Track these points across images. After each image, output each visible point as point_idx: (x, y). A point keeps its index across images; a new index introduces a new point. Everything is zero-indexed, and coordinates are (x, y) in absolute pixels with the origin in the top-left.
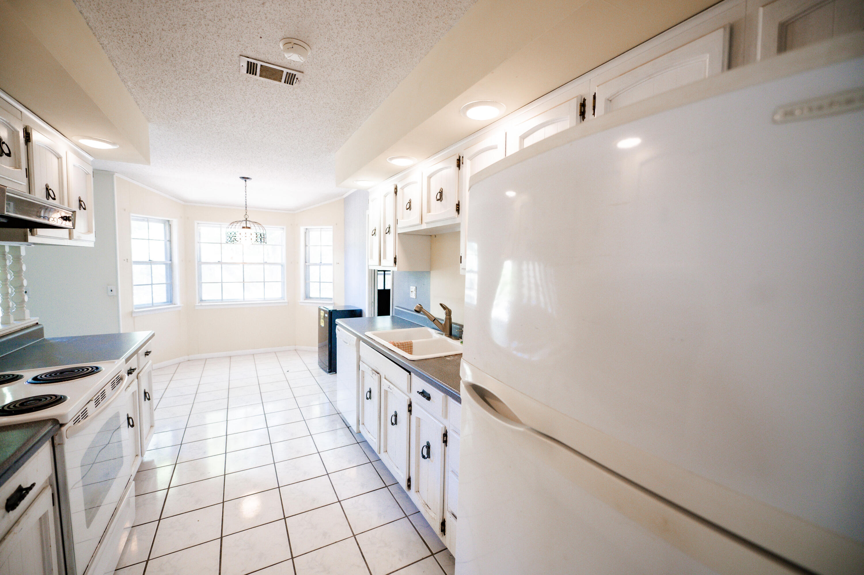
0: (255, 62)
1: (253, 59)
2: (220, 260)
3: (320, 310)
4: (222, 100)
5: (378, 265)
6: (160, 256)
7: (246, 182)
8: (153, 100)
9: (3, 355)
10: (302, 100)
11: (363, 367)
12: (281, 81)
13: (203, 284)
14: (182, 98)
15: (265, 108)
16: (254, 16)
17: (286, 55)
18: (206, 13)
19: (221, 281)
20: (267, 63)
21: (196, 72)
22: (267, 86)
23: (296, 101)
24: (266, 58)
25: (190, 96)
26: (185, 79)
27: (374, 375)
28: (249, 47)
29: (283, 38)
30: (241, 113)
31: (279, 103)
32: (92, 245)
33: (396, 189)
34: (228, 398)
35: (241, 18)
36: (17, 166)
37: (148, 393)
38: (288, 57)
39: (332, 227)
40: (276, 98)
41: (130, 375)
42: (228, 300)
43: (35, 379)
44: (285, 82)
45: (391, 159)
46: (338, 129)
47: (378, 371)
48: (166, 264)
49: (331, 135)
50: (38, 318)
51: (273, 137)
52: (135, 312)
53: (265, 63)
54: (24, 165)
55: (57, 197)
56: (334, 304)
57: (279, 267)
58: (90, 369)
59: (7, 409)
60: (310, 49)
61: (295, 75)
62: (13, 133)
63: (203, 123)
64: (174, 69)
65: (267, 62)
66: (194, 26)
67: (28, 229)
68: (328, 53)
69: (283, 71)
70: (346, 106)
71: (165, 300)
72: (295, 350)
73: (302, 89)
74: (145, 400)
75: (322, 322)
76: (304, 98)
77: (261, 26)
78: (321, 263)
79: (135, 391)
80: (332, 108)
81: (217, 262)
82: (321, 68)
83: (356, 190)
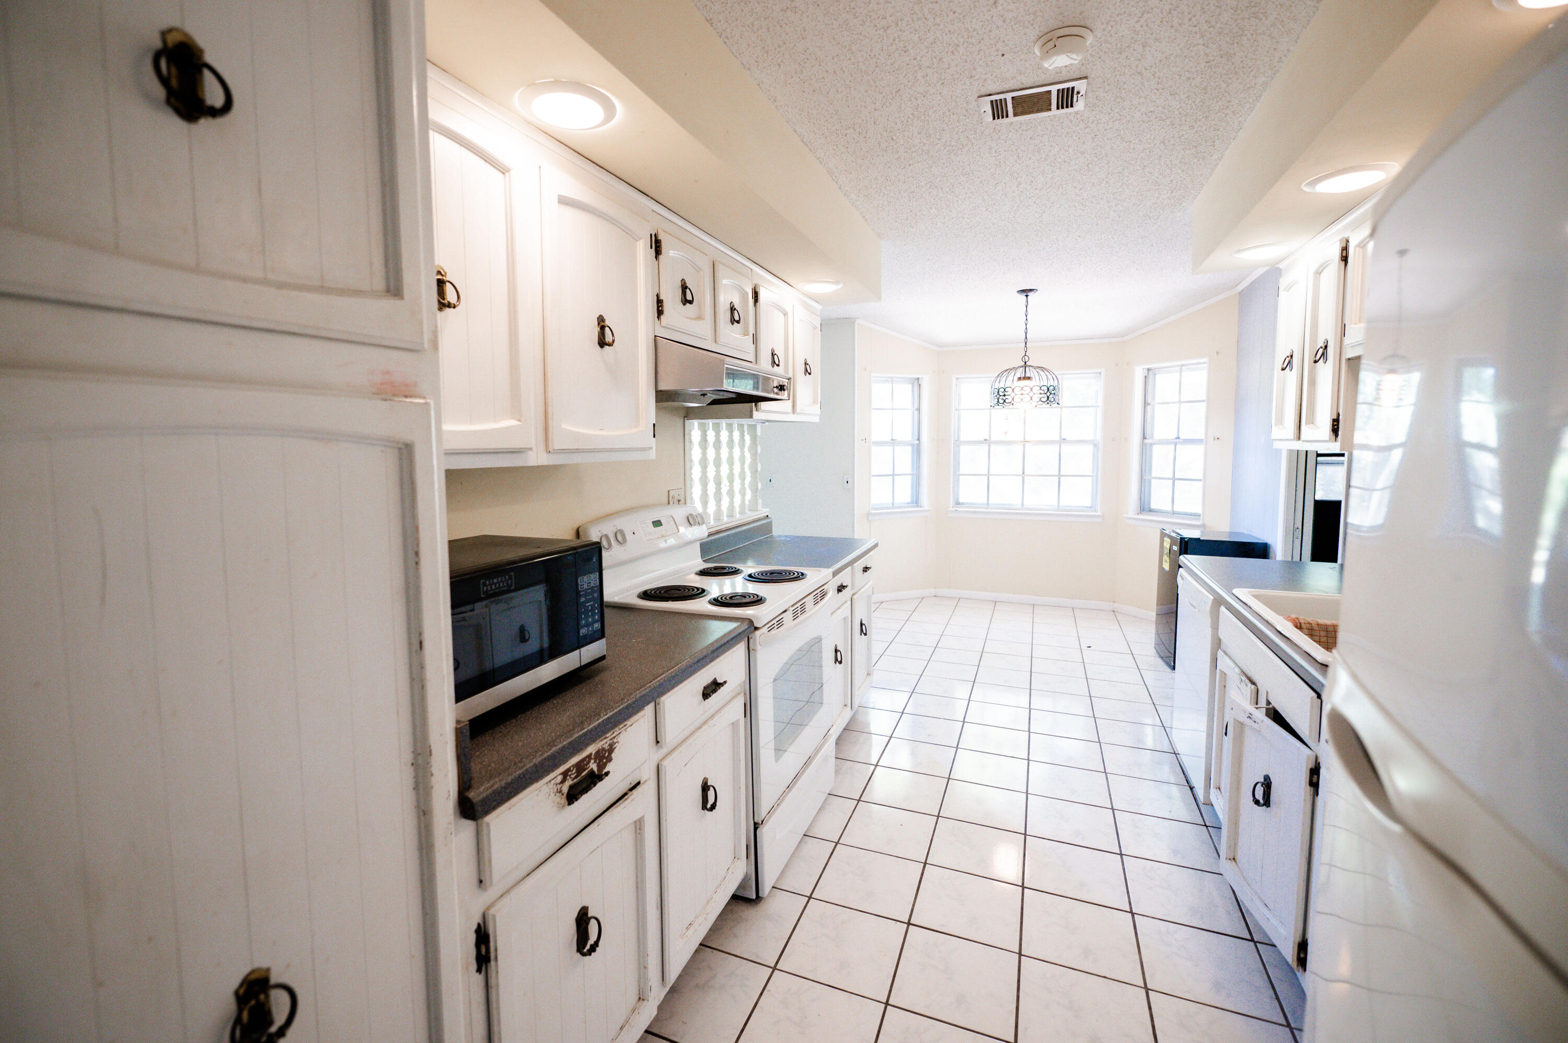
0: (1002, 96)
1: (998, 93)
2: (988, 438)
3: (1163, 535)
4: (966, 176)
5: (1293, 438)
6: (905, 433)
7: (1028, 297)
8: (881, 208)
9: (736, 548)
10: (1097, 126)
11: (1224, 663)
12: (1050, 110)
13: (961, 477)
14: (914, 192)
15: (1034, 164)
16: (985, 29)
17: (1046, 65)
18: (921, 61)
19: (987, 473)
20: (1021, 89)
21: (925, 149)
22: (1029, 127)
23: (1087, 130)
24: (1019, 83)
25: (923, 186)
26: (913, 165)
27: (1243, 684)
28: (989, 78)
29: (1038, 38)
30: (998, 185)
31: (1056, 146)
32: (816, 419)
33: (1345, 249)
34: (978, 666)
35: (967, 42)
36: (746, 334)
37: (864, 625)
38: (1050, 66)
39: (1206, 360)
40: (1049, 141)
41: (840, 593)
42: (996, 504)
43: (750, 576)
44: (1058, 108)
45: (1313, 183)
46: (1188, 152)
47: (1255, 678)
48: (913, 445)
49: (1174, 169)
50: (768, 510)
51: (1059, 208)
52: (871, 513)
53: (1018, 91)
54: (752, 331)
55: (780, 364)
56: (1203, 526)
57: (1090, 448)
58: (796, 574)
59: (720, 600)
60: (1090, 32)
61: (1073, 88)
62: (744, 295)
63: (946, 220)
64: (897, 156)
65: (1021, 87)
66: (909, 86)
67: (754, 404)
68: (1128, 20)
69: (1051, 91)
70: (1194, 102)
71: (909, 500)
72: (1113, 611)
73: (1092, 106)
74: (861, 635)
75: (1166, 562)
76: (1100, 121)
77: (999, 38)
78: (1178, 438)
79: (847, 617)
80: (1164, 118)
81: (983, 440)
82: (1120, 53)
83: (1267, 268)
